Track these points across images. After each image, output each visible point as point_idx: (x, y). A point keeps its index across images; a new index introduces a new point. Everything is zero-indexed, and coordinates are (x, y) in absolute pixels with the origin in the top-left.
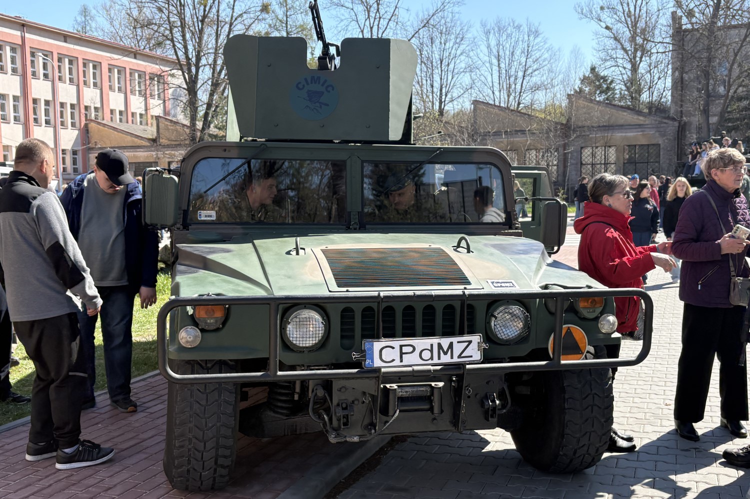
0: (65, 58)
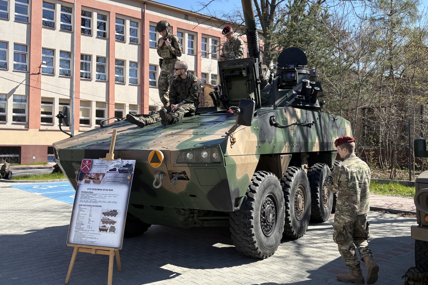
0: (185, 32)
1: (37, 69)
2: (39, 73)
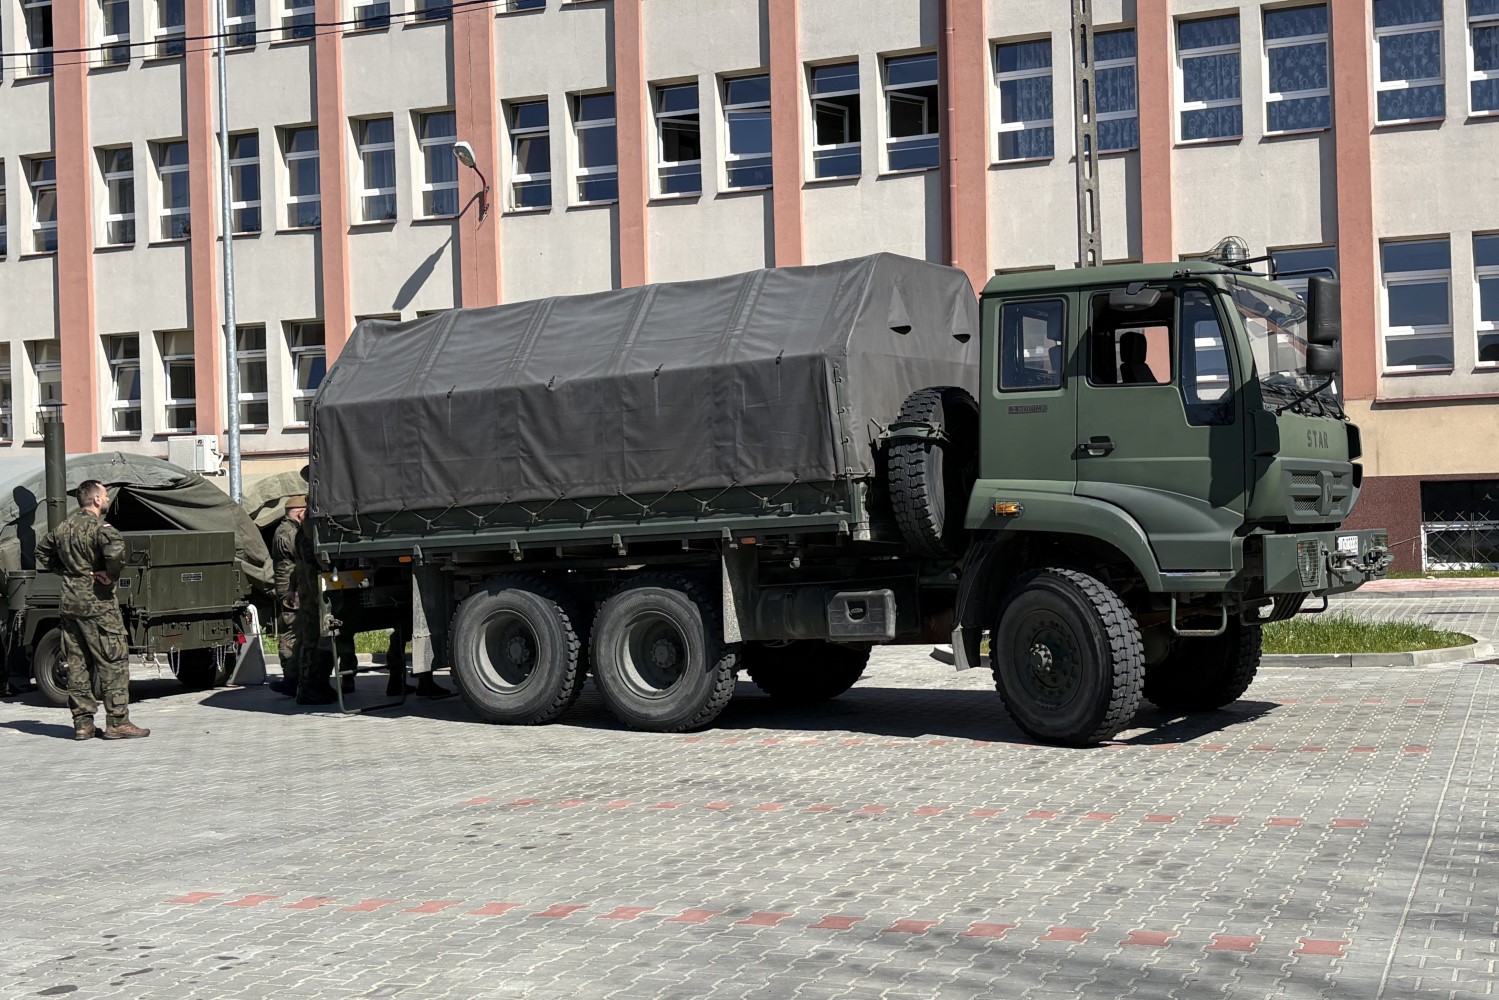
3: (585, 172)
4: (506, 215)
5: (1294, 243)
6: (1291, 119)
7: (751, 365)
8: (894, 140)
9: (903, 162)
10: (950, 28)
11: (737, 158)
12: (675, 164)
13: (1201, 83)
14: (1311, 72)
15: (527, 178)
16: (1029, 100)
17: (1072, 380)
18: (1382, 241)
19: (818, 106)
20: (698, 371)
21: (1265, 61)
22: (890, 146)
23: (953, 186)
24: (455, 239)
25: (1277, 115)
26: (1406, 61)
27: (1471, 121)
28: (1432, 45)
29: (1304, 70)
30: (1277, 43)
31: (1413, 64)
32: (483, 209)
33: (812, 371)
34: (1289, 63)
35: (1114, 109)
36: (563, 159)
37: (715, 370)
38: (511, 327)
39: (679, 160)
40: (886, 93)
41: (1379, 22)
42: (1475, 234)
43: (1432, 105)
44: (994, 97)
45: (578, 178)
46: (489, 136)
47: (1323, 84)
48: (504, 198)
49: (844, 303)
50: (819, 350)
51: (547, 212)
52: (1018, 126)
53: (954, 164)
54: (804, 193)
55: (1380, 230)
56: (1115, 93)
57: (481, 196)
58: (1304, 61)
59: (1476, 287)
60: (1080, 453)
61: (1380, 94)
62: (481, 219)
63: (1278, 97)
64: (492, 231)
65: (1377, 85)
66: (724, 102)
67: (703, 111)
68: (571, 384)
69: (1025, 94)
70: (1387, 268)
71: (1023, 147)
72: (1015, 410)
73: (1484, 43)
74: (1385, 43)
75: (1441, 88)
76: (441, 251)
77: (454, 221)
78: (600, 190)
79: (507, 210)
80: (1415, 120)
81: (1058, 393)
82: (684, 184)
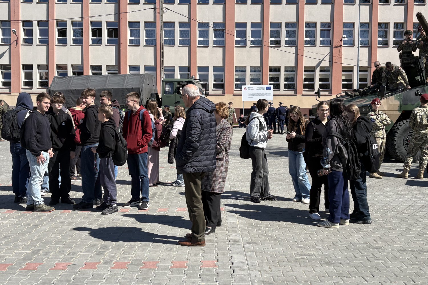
1: (339, 42)
2: (341, 46)
3: (40, 37)
4: (22, 45)
5: (183, 65)
6: (183, 43)
7: (128, 88)
8: (108, 38)
9: (110, 42)
10: (121, 18)
11: (75, 38)
12: (61, 38)
13: (167, 34)
14: (186, 34)
15: (27, 37)
16: (135, 33)
17: (175, 93)
18: (198, 66)
19: (92, 30)
20: (120, 88)
21: (179, 32)
22: (107, 39)
23: (121, 49)
24: (10, 49)
25: (181, 42)
26: (203, 34)
27: (213, 47)
28: (207, 32)
29: (185, 34)
30: (181, 29)
31: (204, 35)
32: (17, 43)
33: (138, 90)
34: (183, 33)
35: (151, 37)
36: (36, 34)
37: (122, 89)
38: (84, 79)
39: (62, 37)
40: (107, 29)
41: (198, 27)
42: (213, 66)
43: (207, 43)
44: (129, 32)
45: (39, 39)
46: (19, 28)
47: (188, 37)
48: (21, 42)
49: (142, 80)
50: (139, 87)
51: (32, 45)
52: (133, 38)
53: (121, 44)
54: (90, 46)
55: (198, 65)
56: (151, 34)
57: (16, 40)
58: (185, 32)
59: (213, 76)
60: (176, 103)
61: (198, 40)
62: (16, 45)
63: (181, 39)
64: (19, 48)
65: (198, 39)
66: (72, 27)
67: (68, 28)
68: (98, 89)
69: (134, 32)
70: (198, 71)
71: (133, 42)
72: (167, 97)
73: (215, 33)
74: (199, 31)
75: (208, 40)
76: (6, 51)
77: (10, 45)
78: (44, 42)
79: (22, 44)
80: (204, 46)
81: (173, 95)
82: (63, 42)
